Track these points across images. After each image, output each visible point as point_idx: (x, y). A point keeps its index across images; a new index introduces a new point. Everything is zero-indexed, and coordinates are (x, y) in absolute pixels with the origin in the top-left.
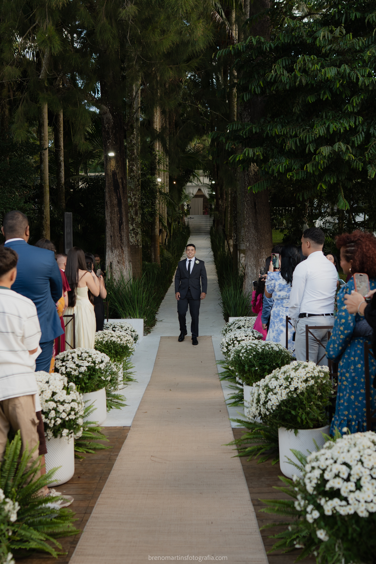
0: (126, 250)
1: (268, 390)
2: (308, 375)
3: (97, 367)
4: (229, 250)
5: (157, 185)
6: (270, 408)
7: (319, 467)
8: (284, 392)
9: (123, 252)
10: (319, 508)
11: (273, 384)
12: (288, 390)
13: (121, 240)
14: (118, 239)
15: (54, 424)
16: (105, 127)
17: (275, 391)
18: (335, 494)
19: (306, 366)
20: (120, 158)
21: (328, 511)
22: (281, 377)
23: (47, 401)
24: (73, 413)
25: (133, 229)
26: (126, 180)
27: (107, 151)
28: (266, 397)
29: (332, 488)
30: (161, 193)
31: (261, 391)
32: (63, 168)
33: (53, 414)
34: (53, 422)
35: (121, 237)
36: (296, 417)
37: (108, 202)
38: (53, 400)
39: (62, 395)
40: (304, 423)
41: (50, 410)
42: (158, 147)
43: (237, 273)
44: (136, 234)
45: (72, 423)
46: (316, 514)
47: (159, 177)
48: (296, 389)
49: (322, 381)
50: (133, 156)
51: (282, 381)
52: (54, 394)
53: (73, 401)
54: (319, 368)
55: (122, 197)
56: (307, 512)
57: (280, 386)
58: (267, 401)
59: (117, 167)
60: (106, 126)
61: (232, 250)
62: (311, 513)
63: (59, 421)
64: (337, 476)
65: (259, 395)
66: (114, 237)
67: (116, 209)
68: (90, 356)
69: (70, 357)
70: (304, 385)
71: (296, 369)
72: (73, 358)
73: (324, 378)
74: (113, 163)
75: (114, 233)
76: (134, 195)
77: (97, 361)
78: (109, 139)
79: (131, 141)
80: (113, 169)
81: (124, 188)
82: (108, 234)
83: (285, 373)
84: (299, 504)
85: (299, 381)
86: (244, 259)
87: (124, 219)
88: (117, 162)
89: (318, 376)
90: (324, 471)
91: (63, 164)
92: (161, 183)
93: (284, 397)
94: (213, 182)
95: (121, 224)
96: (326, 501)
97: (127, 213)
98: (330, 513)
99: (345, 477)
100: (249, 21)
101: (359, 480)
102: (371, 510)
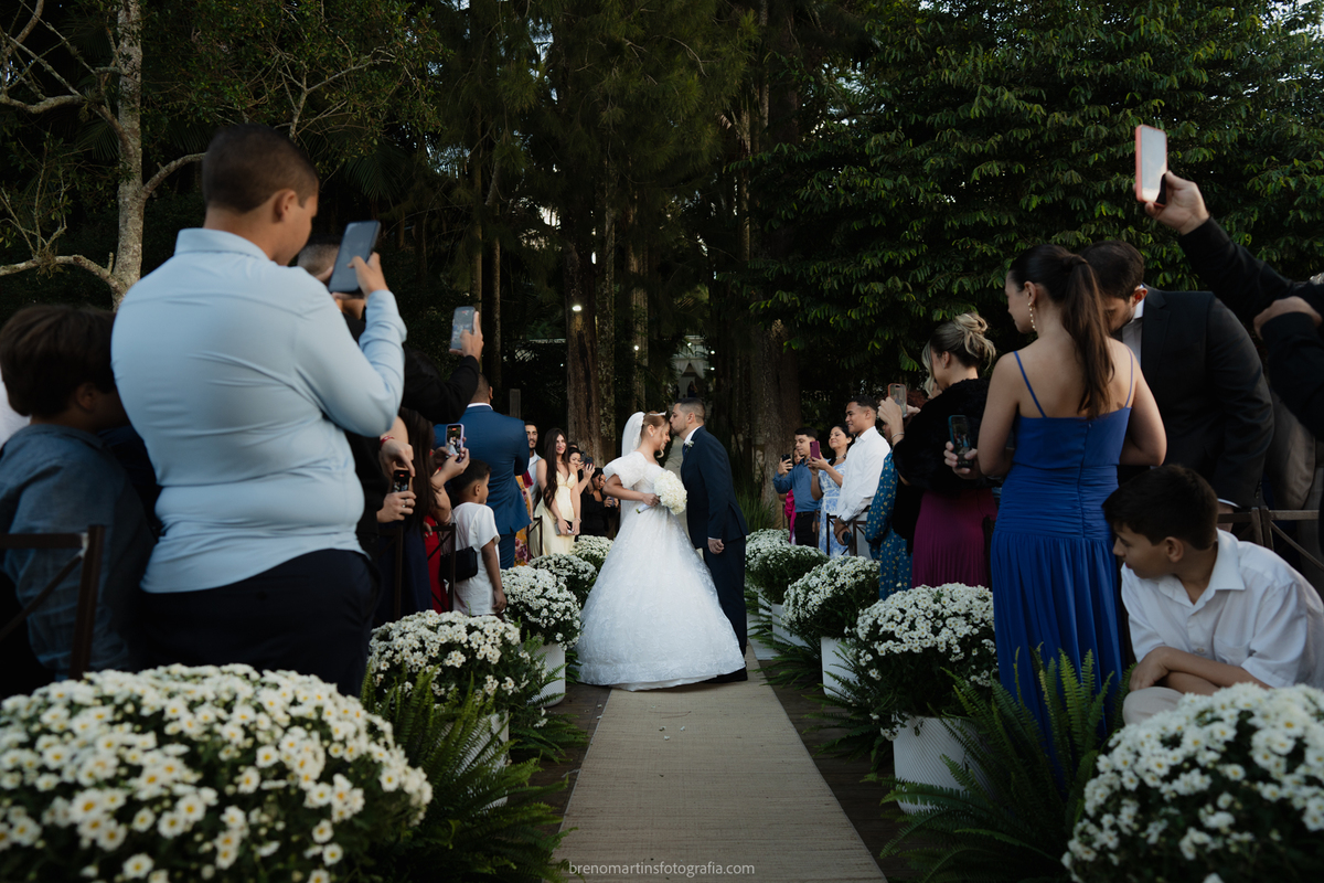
0: (596, 442)
1: (807, 589)
2: (858, 570)
3: (580, 578)
4: (739, 448)
5: (634, 355)
6: (811, 609)
7: (871, 618)
8: (829, 590)
9: (592, 445)
10: (872, 652)
11: (814, 582)
12: (833, 587)
13: (589, 428)
14: (584, 428)
16: (568, 270)
17: (816, 590)
18: (890, 636)
20: (588, 314)
21: (882, 652)
22: (824, 576)
23: (537, 597)
24: (568, 613)
25: (604, 415)
26: (596, 344)
27: (572, 303)
28: (806, 598)
29: (884, 632)
30: (640, 366)
31: (799, 590)
32: (499, 329)
33: (545, 612)
34: (546, 621)
35: (589, 423)
37: (572, 375)
38: (545, 597)
39: (553, 593)
41: (541, 609)
43: (752, 479)
44: (608, 421)
46: (869, 657)
47: (636, 344)
48: (843, 585)
50: (605, 312)
51: (825, 578)
52: (545, 590)
53: (567, 600)
55: (590, 370)
57: (823, 584)
58: (807, 603)
59: (585, 326)
60: (571, 269)
61: (742, 448)
63: (553, 622)
64: (891, 619)
65: (797, 595)
66: (580, 424)
67: (583, 385)
68: (571, 564)
69: (545, 564)
70: (853, 581)
72: (548, 565)
74: (579, 321)
75: (579, 417)
76: (606, 366)
77: (581, 568)
78: (573, 287)
79: (602, 290)
80: (579, 331)
81: (593, 356)
83: (827, 569)
85: (847, 577)
86: (761, 458)
87: (593, 399)
88: (584, 320)
89: (870, 571)
91: (498, 323)
92: (638, 352)
93: (829, 595)
94: (713, 352)
95: (589, 405)
96: (880, 645)
97: (598, 390)
98: (884, 654)
99: (899, 620)
100: (768, 127)
101: (913, 622)
102: (925, 646)
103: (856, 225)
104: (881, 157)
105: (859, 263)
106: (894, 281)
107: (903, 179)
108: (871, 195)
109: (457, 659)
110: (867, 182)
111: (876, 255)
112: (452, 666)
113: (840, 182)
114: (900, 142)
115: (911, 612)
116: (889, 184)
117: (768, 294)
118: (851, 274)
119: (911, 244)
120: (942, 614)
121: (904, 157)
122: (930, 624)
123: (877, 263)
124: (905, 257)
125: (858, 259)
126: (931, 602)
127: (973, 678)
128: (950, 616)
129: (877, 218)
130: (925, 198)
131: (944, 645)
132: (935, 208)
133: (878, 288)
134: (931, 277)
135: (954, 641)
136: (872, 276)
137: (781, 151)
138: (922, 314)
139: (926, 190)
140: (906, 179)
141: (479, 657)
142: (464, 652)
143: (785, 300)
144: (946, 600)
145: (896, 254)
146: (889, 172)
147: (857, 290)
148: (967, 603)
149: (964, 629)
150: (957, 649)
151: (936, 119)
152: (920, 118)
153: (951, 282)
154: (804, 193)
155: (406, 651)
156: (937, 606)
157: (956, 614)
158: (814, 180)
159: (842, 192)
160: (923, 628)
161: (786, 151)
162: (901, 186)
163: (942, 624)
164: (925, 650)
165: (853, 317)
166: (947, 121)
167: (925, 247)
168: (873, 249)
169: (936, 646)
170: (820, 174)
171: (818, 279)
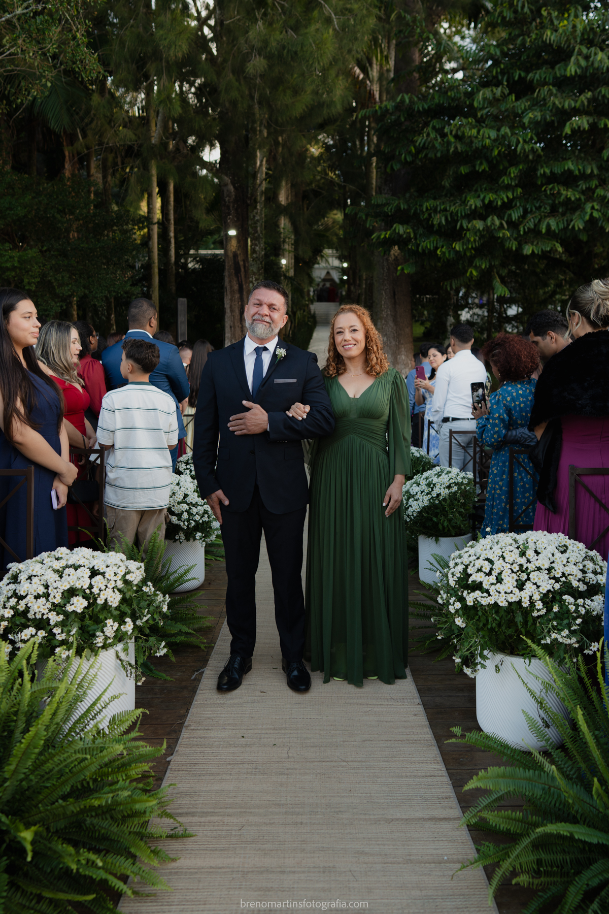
2: (451, 481)
5: (282, 268)
6: (411, 514)
7: (462, 563)
8: (426, 498)
10: (462, 599)
11: (415, 489)
12: (429, 496)
14: (238, 331)
15: (188, 526)
16: (225, 200)
17: (416, 497)
18: (478, 586)
19: (449, 472)
20: (242, 237)
21: (470, 602)
22: (423, 483)
23: (179, 503)
26: (248, 262)
27: (227, 228)
28: (407, 503)
29: (474, 582)
30: (286, 277)
33: (185, 516)
34: (186, 524)
36: (437, 524)
37: (228, 288)
38: (186, 503)
40: (446, 530)
41: (183, 512)
42: (284, 223)
45: (205, 525)
46: (458, 605)
47: (284, 258)
48: (438, 495)
49: (465, 488)
50: (256, 235)
51: (423, 487)
52: (186, 496)
54: (462, 474)
55: (243, 283)
56: (450, 604)
57: (422, 492)
58: (408, 508)
59: (239, 247)
60: (227, 199)
62: (454, 604)
63: (193, 524)
64: (480, 570)
66: (235, 329)
67: (237, 296)
70: (447, 491)
71: (438, 475)
73: (468, 484)
74: (234, 243)
75: (234, 323)
76: (256, 280)
78: (229, 214)
79: (254, 217)
80: (234, 250)
81: (246, 271)
82: (228, 323)
83: (427, 478)
84: (442, 598)
85: (442, 487)
88: (239, 242)
89: (462, 482)
90: (467, 566)
91: (173, 241)
92: (285, 265)
93: (426, 503)
94: (345, 265)
96: (469, 593)
98: (472, 604)
99: (487, 571)
100: (393, 80)
101: (500, 574)
102: (510, 600)
103: (464, 170)
104: (487, 110)
105: (464, 202)
106: (493, 219)
107: (505, 130)
108: (477, 144)
109: (78, 604)
110: (474, 132)
111: (479, 196)
112: (74, 611)
113: (451, 132)
114: (504, 96)
115: (498, 565)
116: (493, 134)
117: (388, 226)
118: (457, 212)
119: (508, 187)
120: (527, 568)
121: (507, 110)
122: (516, 577)
123: (479, 203)
124: (502, 199)
125: (463, 199)
126: (518, 555)
127: (554, 636)
128: (535, 571)
129: (481, 164)
130: (523, 148)
131: (528, 598)
132: (531, 157)
133: (479, 225)
134: (524, 216)
135: (537, 597)
136: (475, 214)
137: (402, 101)
138: (514, 248)
139: (525, 141)
140: (508, 130)
141: (100, 601)
143: (401, 232)
144: (530, 553)
145: (495, 196)
146: (493, 124)
147: (461, 226)
148: (550, 556)
149: (547, 585)
150: (539, 605)
151: (536, 76)
152: (523, 74)
153: (540, 221)
154: (420, 140)
156: (523, 561)
157: (539, 569)
158: (430, 129)
159: (452, 140)
160: (509, 582)
161: (407, 101)
162: (504, 137)
163: (526, 577)
164: (510, 604)
165: (457, 248)
166: (545, 78)
167: (519, 190)
168: (476, 191)
169: (520, 602)
170: (435, 122)
171: (430, 215)
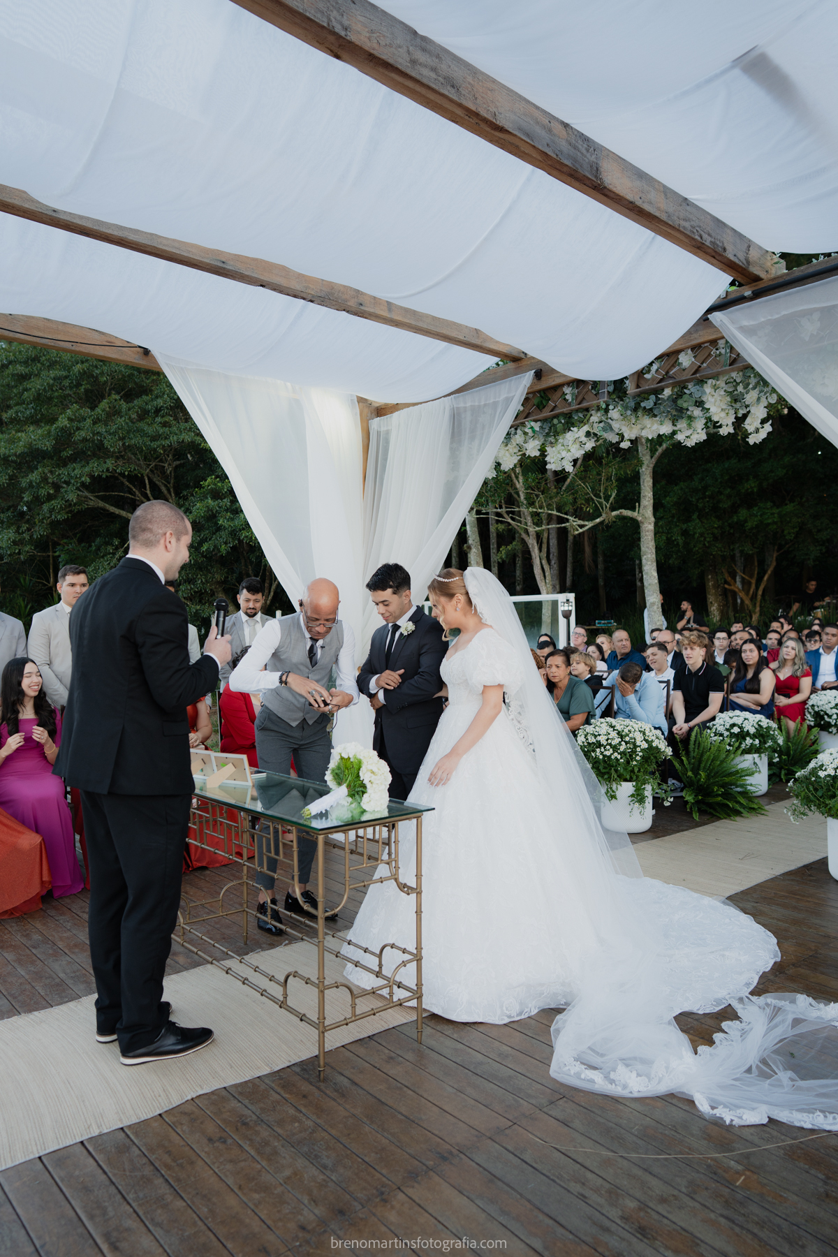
142: (739, 727)
155: (717, 726)
